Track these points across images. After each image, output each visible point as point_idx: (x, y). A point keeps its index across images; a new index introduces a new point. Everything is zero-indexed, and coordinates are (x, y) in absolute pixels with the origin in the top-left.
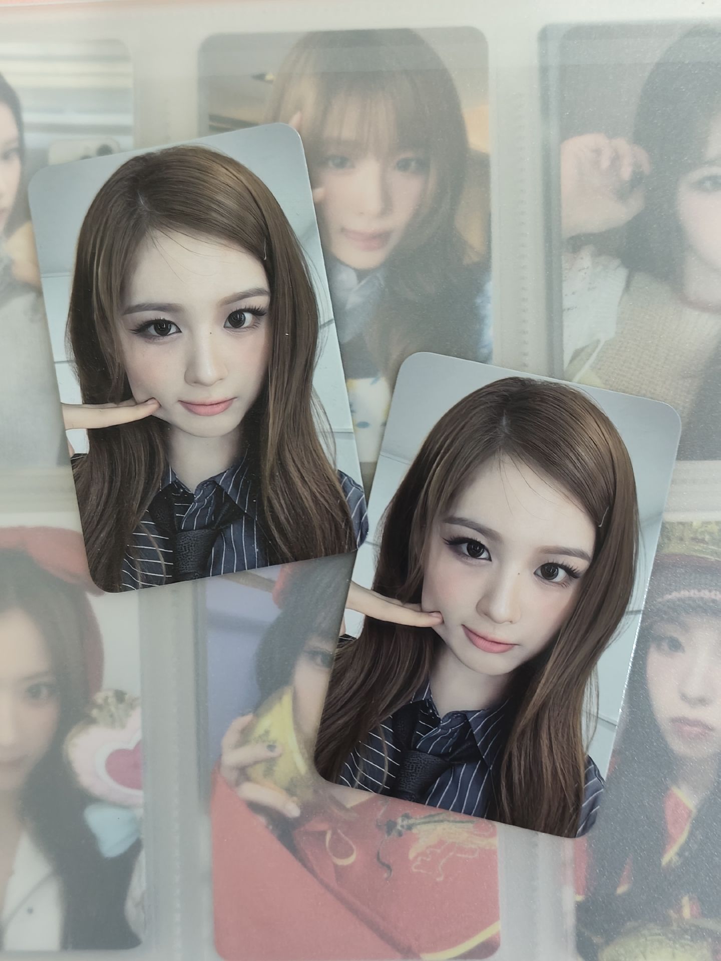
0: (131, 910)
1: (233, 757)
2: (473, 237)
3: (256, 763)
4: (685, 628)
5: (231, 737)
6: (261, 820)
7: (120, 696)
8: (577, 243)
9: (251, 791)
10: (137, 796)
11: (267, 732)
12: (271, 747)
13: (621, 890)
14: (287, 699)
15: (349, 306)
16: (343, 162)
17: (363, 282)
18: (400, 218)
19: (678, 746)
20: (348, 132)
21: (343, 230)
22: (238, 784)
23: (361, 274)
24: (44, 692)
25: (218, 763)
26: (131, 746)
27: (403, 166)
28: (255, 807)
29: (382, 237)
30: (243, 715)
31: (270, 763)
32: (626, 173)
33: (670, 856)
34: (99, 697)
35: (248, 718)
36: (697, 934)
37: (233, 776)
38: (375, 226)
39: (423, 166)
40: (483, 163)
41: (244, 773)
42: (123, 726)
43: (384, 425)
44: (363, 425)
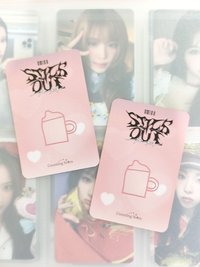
0: (32, 248)
1: (61, 206)
2: (130, 65)
4: (186, 172)
5: (61, 201)
6: (68, 224)
7: (30, 189)
8: (158, 67)
9: (66, 216)
10: (34, 217)
11: (70, 199)
12: (72, 204)
13: (168, 244)
16: (95, 44)
18: (110, 59)
19: (183, 205)
20: (96, 36)
24: (9, 188)
26: (33, 203)
27: (111, 46)
28: (67, 220)
29: (105, 65)
31: (71, 208)
32: (171, 48)
33: (181, 235)
34: (24, 189)
36: (188, 257)
37: (61, 212)
38: (103, 61)
39: (116, 46)
40: (132, 45)
41: (64, 211)
42: (31, 197)
43: (104, 115)
44: (99, 115)
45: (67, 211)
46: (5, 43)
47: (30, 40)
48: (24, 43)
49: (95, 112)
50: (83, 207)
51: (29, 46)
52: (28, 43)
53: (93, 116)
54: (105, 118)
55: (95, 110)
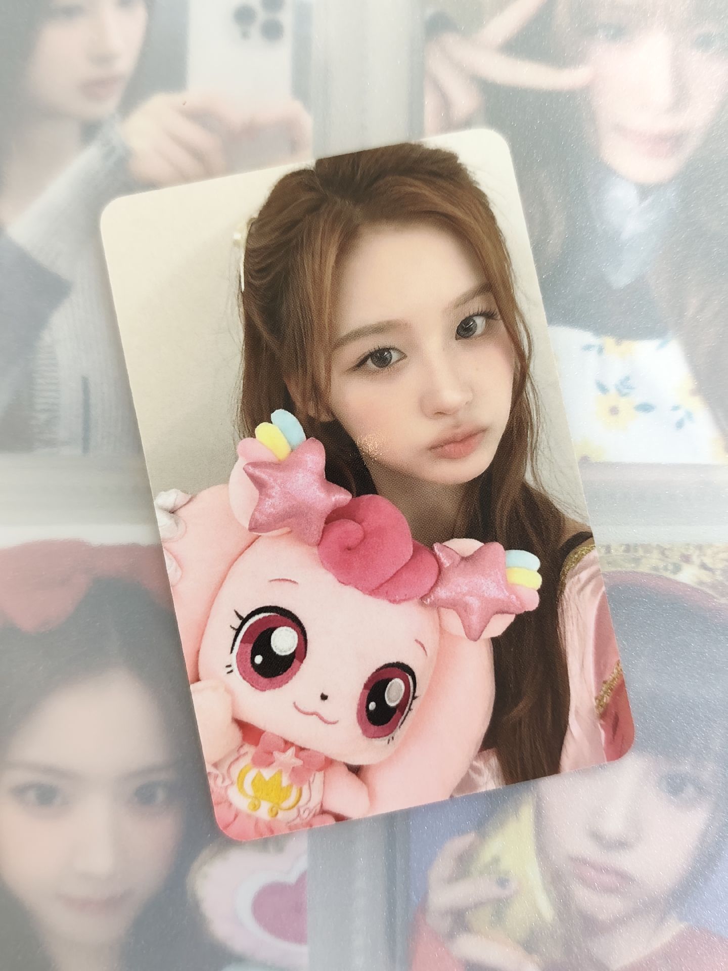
1: (445, 897)
3: (478, 905)
5: (442, 866)
9: (471, 947)
10: (299, 953)
11: (496, 860)
12: (503, 882)
14: (527, 813)
16: (619, 33)
17: (647, 202)
21: (619, 128)
22: (451, 936)
23: (644, 191)
24: (161, 795)
25: (423, 908)
26: (292, 878)
30: (462, 832)
31: (500, 907)
35: (469, 838)
37: (445, 925)
41: (460, 919)
42: (281, 850)
43: (676, 408)
44: (645, 408)
45: (480, 919)
48: (243, 16)
49: (625, 387)
51: (272, 31)
52: (262, 15)
53: (614, 411)
54: (680, 425)
55: (628, 378)
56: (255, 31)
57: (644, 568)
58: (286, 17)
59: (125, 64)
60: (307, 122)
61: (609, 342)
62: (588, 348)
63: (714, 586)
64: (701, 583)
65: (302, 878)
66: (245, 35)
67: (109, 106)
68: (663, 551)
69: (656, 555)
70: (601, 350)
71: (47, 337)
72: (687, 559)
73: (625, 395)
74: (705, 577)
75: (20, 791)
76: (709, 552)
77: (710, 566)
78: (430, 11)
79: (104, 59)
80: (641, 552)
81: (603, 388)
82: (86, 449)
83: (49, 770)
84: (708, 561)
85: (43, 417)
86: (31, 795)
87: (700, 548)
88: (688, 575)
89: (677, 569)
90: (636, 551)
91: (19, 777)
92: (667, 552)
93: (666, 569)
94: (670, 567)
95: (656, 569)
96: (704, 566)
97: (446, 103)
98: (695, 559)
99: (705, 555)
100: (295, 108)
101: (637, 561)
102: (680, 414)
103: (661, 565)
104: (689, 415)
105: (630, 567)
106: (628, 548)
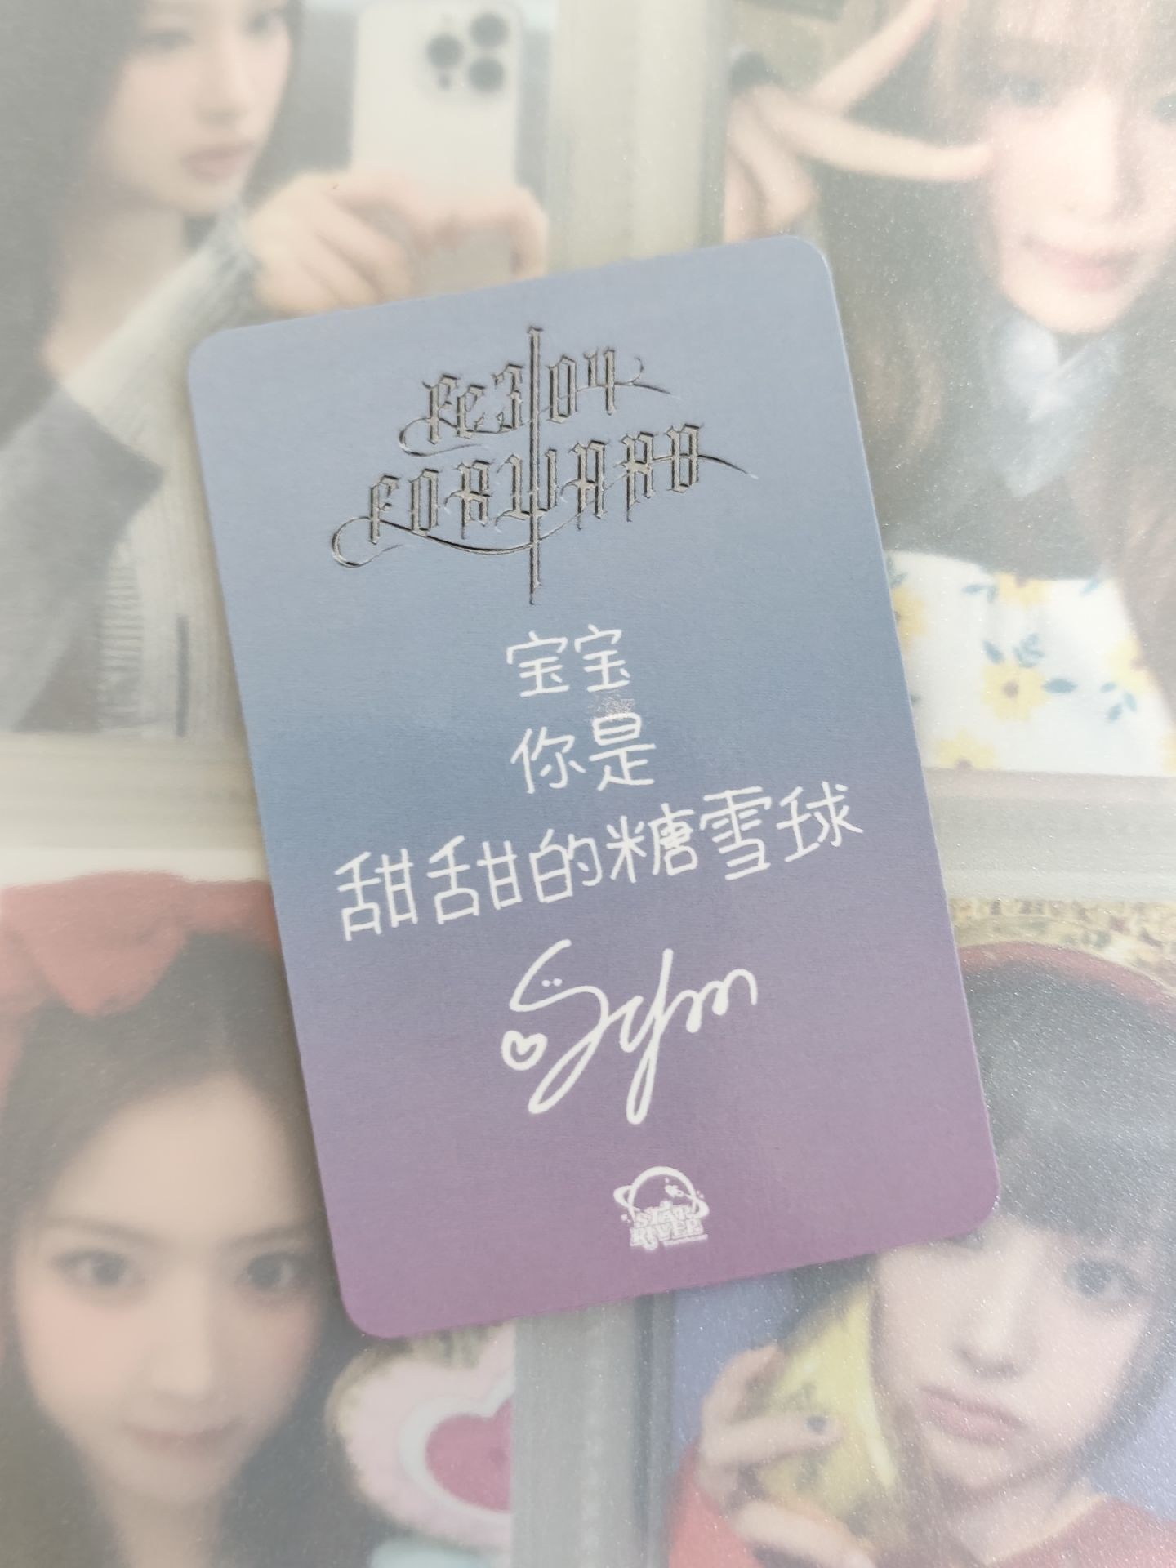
1: (727, 1443)
3: (783, 1456)
5: (724, 1395)
9: (766, 1524)
10: (497, 1526)
11: (808, 1389)
12: (817, 1423)
14: (857, 1316)
15: (1035, 416)
17: (1070, 363)
21: (1029, 242)
22: (735, 1503)
23: (1069, 343)
24: (287, 1273)
25: (692, 1455)
26: (487, 1409)
30: (754, 1345)
31: (812, 1460)
35: (766, 1353)
37: (724, 1487)
38: (1101, 238)
41: (749, 1479)
42: (471, 1362)
43: (1108, 687)
44: (1061, 686)
45: (781, 1480)
46: (277, 47)
47: (489, 29)
48: (442, 52)
49: (1030, 652)
50: (911, 1455)
51: (487, 77)
52: (472, 53)
53: (1011, 690)
54: (1114, 713)
55: (1034, 638)
56: (460, 76)
57: (1052, 938)
58: (509, 56)
59: (255, 125)
60: (539, 221)
61: (1006, 581)
62: (974, 589)
63: (1160, 970)
64: (1142, 963)
65: (505, 1407)
66: (445, 83)
67: (227, 191)
68: (1081, 913)
69: (1070, 916)
70: (993, 593)
71: (123, 554)
72: (1118, 925)
73: (1029, 665)
74: (1148, 954)
75: (68, 1262)
76: (1155, 916)
77: (1156, 938)
78: (736, 52)
79: (222, 116)
80: (1047, 914)
81: (994, 654)
82: (181, 730)
83: (114, 1230)
84: (1152, 930)
85: (115, 678)
86: (86, 1270)
87: (1140, 908)
88: (1121, 951)
89: (1104, 940)
90: (1040, 911)
91: (67, 1240)
92: (1088, 914)
93: (1086, 940)
94: (1094, 937)
95: (1070, 939)
96: (1146, 937)
97: (758, 195)
98: (1133, 926)
99: (1147, 921)
100: (522, 201)
101: (1040, 926)
102: (1115, 697)
103: (1078, 932)
104: (1131, 701)
105: (1029, 936)
106: (1027, 908)
